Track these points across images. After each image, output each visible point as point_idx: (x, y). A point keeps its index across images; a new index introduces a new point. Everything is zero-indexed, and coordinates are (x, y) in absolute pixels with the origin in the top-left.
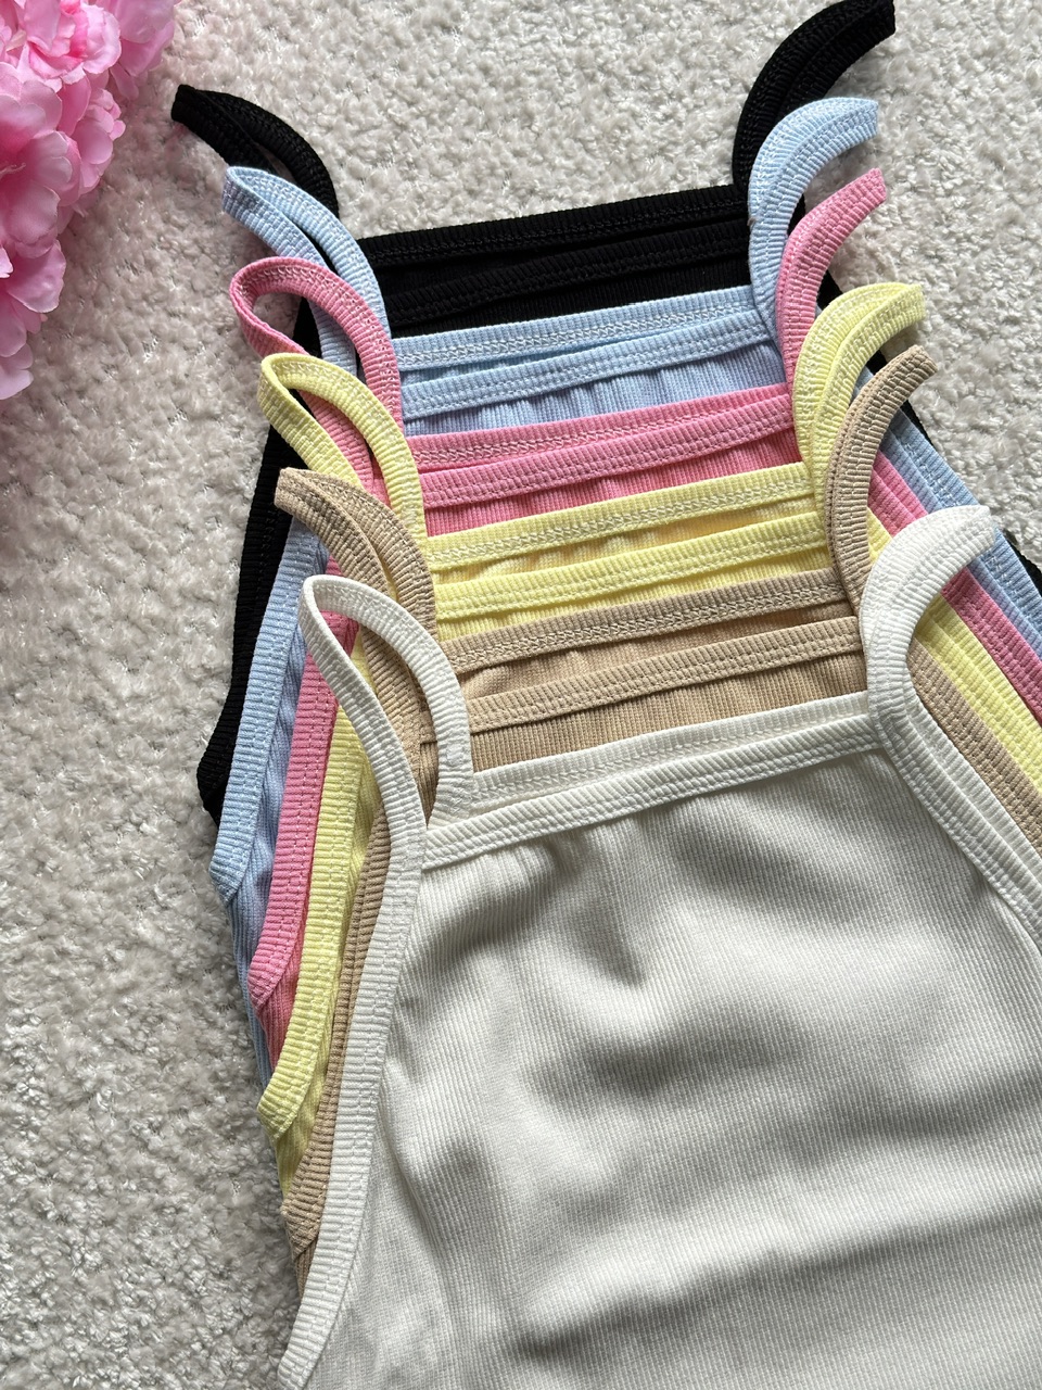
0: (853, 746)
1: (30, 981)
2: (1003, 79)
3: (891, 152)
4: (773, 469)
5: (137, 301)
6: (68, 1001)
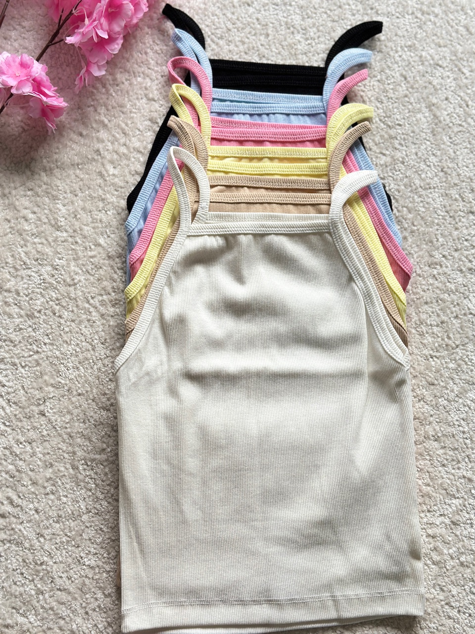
0: (321, 229)
3: (374, 69)
4: (317, 149)
6: (75, 256)
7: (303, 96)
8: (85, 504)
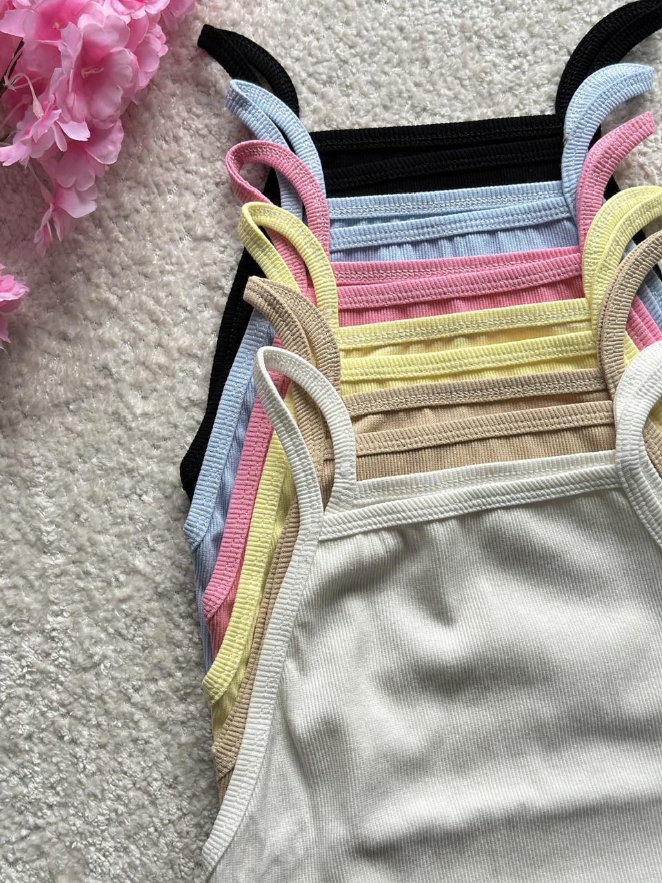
0: (602, 485)
1: (65, 589)
4: (566, 301)
5: (166, 162)
6: (88, 604)
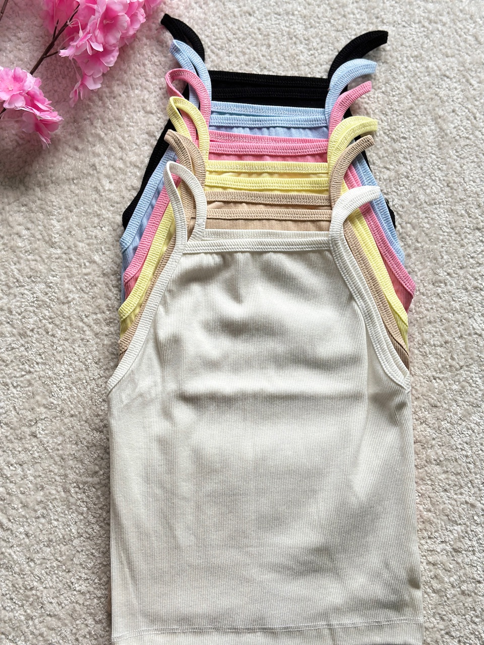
0: (321, 247)
2: (419, 65)
3: (378, 80)
7: (304, 108)
8: (77, 528)
